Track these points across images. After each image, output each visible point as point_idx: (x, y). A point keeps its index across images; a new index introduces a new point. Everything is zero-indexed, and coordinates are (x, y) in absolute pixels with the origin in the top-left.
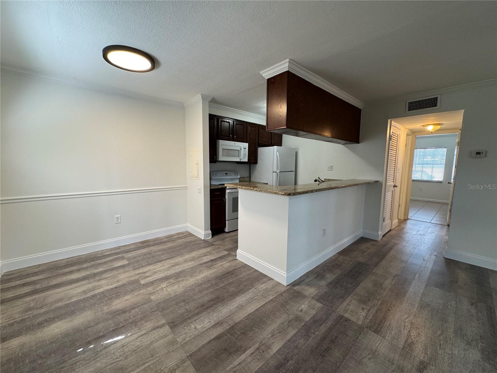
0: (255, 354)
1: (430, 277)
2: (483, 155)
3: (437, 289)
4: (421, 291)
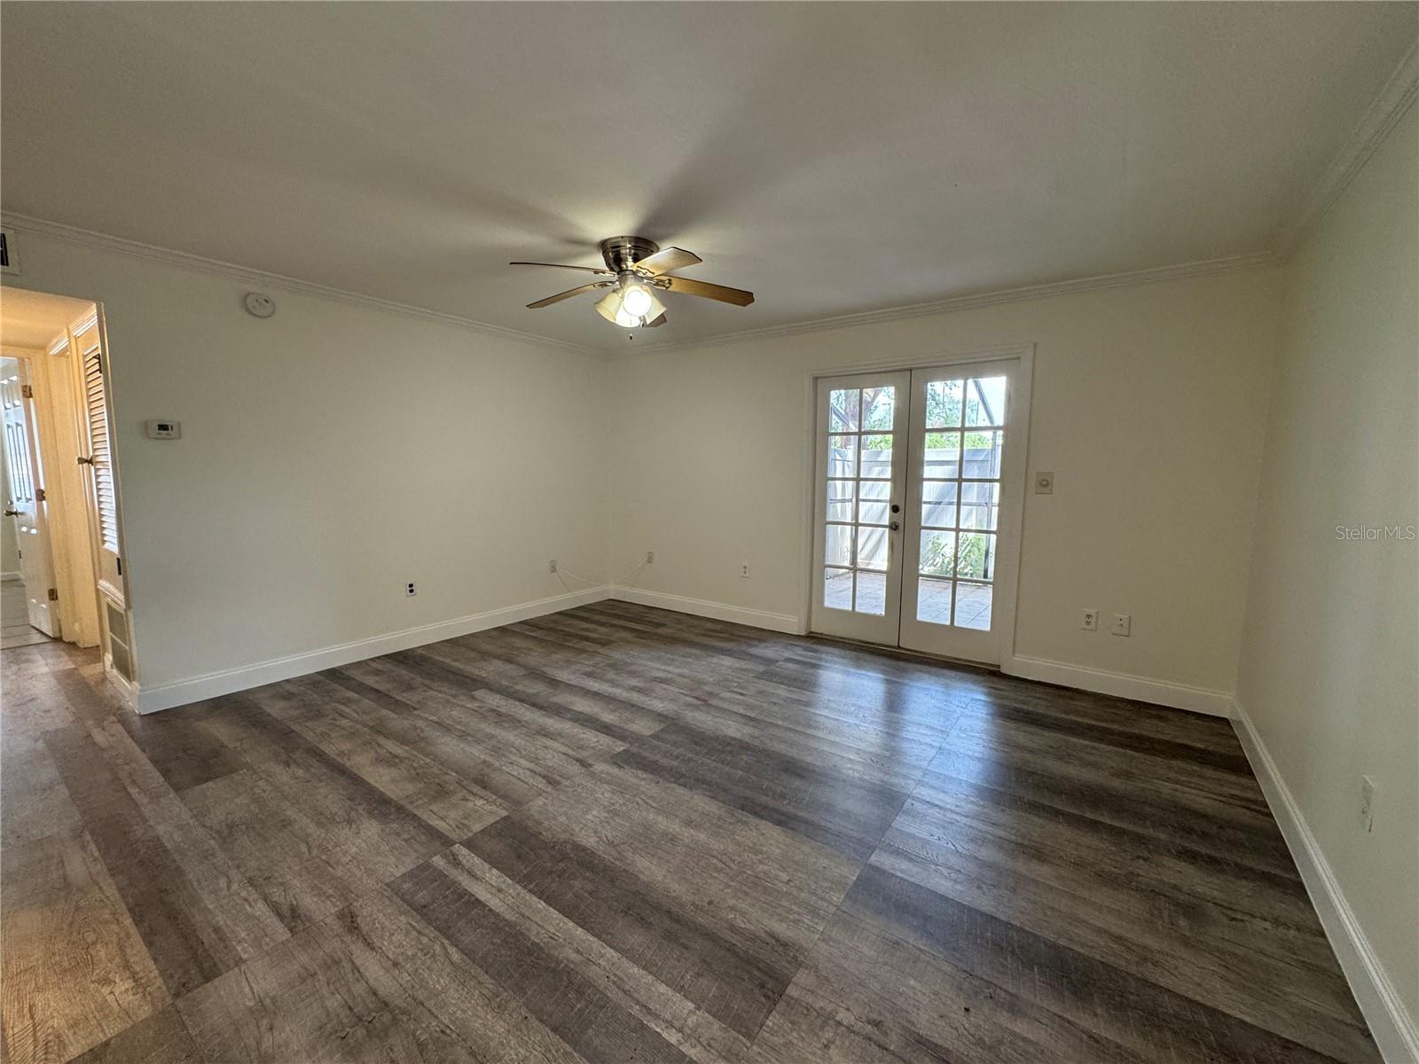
1: (166, 773)
2: (173, 433)
3: (210, 784)
4: (186, 815)
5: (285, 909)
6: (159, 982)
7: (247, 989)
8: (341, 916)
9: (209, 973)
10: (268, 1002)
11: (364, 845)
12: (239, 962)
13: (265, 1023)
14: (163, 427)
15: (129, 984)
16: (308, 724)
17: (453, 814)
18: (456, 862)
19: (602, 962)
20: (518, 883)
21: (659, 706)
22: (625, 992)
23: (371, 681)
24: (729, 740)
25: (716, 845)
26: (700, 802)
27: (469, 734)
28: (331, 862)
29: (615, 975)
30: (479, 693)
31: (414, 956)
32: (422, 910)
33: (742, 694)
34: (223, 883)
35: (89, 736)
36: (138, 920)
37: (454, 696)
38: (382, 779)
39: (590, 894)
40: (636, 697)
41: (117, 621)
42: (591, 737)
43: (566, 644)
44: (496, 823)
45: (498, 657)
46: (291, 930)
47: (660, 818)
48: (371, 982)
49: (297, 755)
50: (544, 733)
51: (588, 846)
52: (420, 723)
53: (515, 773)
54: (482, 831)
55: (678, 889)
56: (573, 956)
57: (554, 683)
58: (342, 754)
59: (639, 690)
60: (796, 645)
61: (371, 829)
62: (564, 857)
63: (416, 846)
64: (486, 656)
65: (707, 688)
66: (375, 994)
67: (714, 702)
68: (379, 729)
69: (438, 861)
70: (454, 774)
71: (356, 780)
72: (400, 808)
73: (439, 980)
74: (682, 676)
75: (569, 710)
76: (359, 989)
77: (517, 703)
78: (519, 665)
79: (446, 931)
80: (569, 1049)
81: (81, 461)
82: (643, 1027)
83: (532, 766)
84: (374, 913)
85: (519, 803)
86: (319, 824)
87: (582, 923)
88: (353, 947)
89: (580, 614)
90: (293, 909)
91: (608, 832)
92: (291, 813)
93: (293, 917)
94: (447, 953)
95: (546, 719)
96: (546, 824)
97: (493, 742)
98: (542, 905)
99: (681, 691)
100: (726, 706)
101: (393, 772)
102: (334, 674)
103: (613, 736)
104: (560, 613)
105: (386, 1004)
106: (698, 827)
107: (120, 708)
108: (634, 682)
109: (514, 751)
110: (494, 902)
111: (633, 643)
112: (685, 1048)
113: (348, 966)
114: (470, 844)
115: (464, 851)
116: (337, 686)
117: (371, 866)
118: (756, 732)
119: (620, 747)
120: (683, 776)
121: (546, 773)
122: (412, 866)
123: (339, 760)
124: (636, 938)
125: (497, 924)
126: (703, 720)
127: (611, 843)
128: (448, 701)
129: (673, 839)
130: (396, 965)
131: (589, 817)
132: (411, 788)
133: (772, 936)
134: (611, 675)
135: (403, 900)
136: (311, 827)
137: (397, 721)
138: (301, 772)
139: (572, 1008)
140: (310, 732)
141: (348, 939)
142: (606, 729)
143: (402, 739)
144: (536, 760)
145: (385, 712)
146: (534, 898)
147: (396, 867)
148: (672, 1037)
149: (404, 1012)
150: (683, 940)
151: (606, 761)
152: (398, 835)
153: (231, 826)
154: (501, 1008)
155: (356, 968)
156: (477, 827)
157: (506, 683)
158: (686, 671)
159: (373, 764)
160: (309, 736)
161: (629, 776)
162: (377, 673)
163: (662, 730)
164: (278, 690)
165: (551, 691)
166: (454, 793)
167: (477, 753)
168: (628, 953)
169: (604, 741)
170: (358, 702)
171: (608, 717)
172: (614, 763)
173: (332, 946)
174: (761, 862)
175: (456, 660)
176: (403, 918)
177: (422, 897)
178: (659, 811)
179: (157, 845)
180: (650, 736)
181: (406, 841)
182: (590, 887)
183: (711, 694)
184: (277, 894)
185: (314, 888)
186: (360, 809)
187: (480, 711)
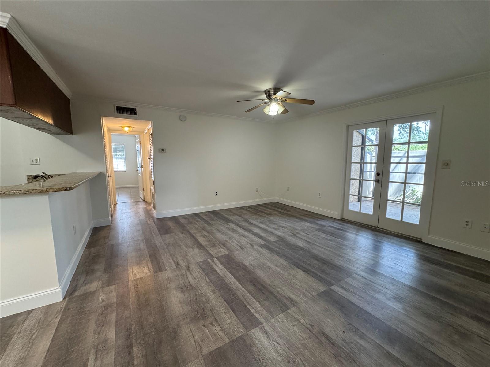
0: (99, 356)
1: (159, 231)
2: (164, 151)
3: (166, 235)
4: (162, 241)
6: (152, 270)
7: (166, 275)
8: (186, 266)
9: (161, 270)
10: (170, 278)
11: (194, 253)
12: (166, 270)
13: (168, 282)
14: (163, 150)
15: (147, 269)
16: (188, 225)
17: (216, 251)
18: (213, 261)
19: (241, 291)
20: (226, 269)
21: (279, 234)
22: (244, 298)
23: (204, 217)
24: (298, 246)
25: (282, 272)
26: (282, 261)
27: (224, 233)
28: (187, 255)
29: (243, 294)
30: (230, 224)
31: (199, 278)
32: (203, 269)
33: (308, 234)
34: (166, 254)
35: (147, 221)
36: (150, 258)
37: (223, 224)
38: (202, 240)
39: (243, 276)
40: (273, 231)
41: (153, 196)
42: (256, 239)
43: (257, 213)
44: (225, 255)
45: (237, 215)
46: (176, 267)
47: (268, 263)
48: (189, 280)
49: (185, 232)
50: (243, 236)
51: (246, 265)
52: (213, 229)
53: (233, 244)
54: (221, 256)
55: (267, 280)
56: (234, 287)
57: (251, 224)
58: (194, 233)
59: (275, 229)
60: (335, 222)
61: (197, 250)
62: (239, 266)
63: (205, 256)
64: (234, 214)
65: (297, 231)
66: (190, 283)
67: (298, 235)
68: (203, 229)
69: (209, 260)
70: (218, 242)
71: (196, 239)
72: (204, 247)
73: (203, 284)
74: (290, 227)
75: (252, 231)
76: (187, 281)
77: (239, 227)
78: (243, 218)
79: (207, 275)
80: (227, 305)
81: (148, 158)
82: (246, 306)
83: (237, 243)
84: (193, 267)
85: (231, 251)
86: (186, 247)
87: (239, 281)
88: (187, 273)
89: (265, 205)
90: (177, 263)
91: (252, 263)
92: (181, 244)
93: (177, 264)
94: (206, 279)
95: (245, 232)
96: (237, 257)
97: (230, 236)
98: (230, 275)
99: (288, 231)
100: (301, 237)
101: (204, 239)
102: (196, 214)
103: (262, 240)
104: (259, 205)
105: (191, 285)
106: (278, 267)
107: (153, 216)
108: (274, 226)
109: (234, 239)
110: (219, 272)
111: (278, 215)
112: (255, 314)
113: (185, 276)
114: (217, 258)
115: (216, 259)
116: (197, 218)
117: (195, 258)
118: (308, 246)
119: (263, 243)
120: (279, 253)
121: (241, 246)
122: (203, 260)
123: (193, 234)
124: (251, 288)
125: (219, 276)
126: (292, 240)
127: (252, 266)
128: (221, 224)
129: (270, 268)
130: (195, 278)
131: (249, 258)
132: (207, 243)
133: (289, 297)
134: (268, 223)
135: (200, 266)
136: (185, 248)
137: (208, 228)
138: (185, 236)
139: (230, 298)
140: (188, 227)
141: (187, 271)
142: (261, 238)
143: (208, 232)
144: (239, 242)
145: (206, 225)
146: (229, 273)
147: (200, 259)
148: (253, 311)
149: (194, 288)
150: (263, 292)
151: (258, 246)
152: (202, 253)
153: (169, 244)
154: (214, 293)
155: (187, 277)
156: (220, 255)
157: (238, 222)
158: (292, 225)
159: (200, 236)
160: (188, 228)
161: (263, 251)
162: (206, 215)
163: (278, 240)
164: (184, 217)
165: (249, 225)
166: (217, 246)
167: (225, 238)
168: (249, 291)
169: (260, 241)
170: (200, 221)
171: (263, 235)
172: (260, 247)
173: (183, 271)
174: (294, 279)
175: (226, 214)
176: (199, 270)
177: (204, 267)
178: (268, 261)
179: (156, 245)
180: (273, 242)
181: (203, 254)
182: (243, 274)
183: (298, 233)
184: (175, 259)
185: (182, 260)
186: (195, 246)
187: (229, 228)
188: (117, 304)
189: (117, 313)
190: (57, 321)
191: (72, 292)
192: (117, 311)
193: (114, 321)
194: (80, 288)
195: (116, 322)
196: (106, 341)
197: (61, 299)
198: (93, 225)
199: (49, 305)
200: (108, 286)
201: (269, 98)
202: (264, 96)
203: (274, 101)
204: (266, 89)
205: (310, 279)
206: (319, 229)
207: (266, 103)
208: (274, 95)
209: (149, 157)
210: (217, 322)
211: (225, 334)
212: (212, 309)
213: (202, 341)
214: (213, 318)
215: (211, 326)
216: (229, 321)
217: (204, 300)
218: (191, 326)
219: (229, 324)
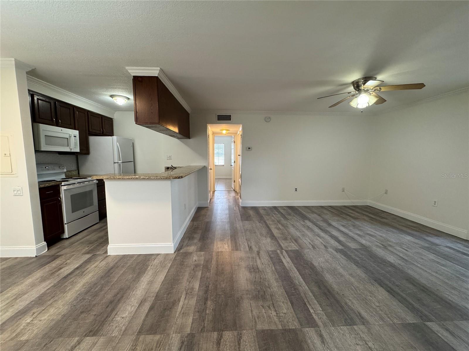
0: (187, 297)
1: (241, 217)
2: (250, 149)
3: (247, 221)
4: (242, 225)
5: (250, 246)
6: (231, 247)
7: (240, 255)
8: (257, 252)
9: (237, 250)
10: (242, 258)
11: (266, 242)
12: (241, 250)
13: (241, 260)
15: (227, 246)
16: (266, 216)
17: (286, 244)
18: (282, 253)
19: (303, 288)
20: (293, 263)
21: (364, 242)
22: (305, 296)
23: (282, 211)
24: (387, 261)
25: (356, 284)
26: (359, 272)
27: (298, 229)
28: (260, 242)
29: (305, 292)
30: (307, 221)
31: (266, 264)
32: (271, 258)
33: (406, 250)
34: (243, 238)
35: (233, 208)
36: (231, 238)
37: (299, 220)
38: (275, 232)
40: (356, 237)
41: (240, 187)
42: (333, 242)
43: (341, 215)
44: (294, 250)
45: (315, 213)
46: (249, 250)
47: (341, 269)
48: (258, 264)
49: (262, 221)
50: (318, 236)
51: (315, 265)
52: (288, 223)
53: (305, 242)
54: (290, 250)
55: (335, 286)
56: (297, 283)
57: (330, 225)
59: (359, 235)
61: (269, 240)
62: (307, 264)
63: (276, 247)
64: (313, 212)
65: (390, 243)
66: (257, 266)
67: (390, 248)
68: (279, 222)
69: (279, 251)
70: (290, 236)
71: (270, 230)
72: (276, 239)
73: (269, 270)
74: (381, 236)
75: (330, 233)
76: (255, 264)
77: (315, 226)
78: (321, 217)
79: (274, 264)
80: (287, 296)
82: (305, 304)
83: (310, 242)
84: (262, 253)
85: (302, 248)
87: (304, 279)
89: (350, 207)
90: (251, 247)
91: (322, 265)
92: (257, 231)
93: (250, 248)
94: (272, 268)
95: (321, 233)
96: (307, 255)
97: (303, 233)
98: (296, 270)
99: (377, 241)
100: (395, 251)
101: (278, 231)
102: (275, 208)
103: (340, 244)
104: (345, 206)
105: (258, 269)
106: (353, 277)
107: (239, 204)
108: (358, 232)
109: (308, 237)
110: (286, 264)
111: (367, 221)
112: (314, 315)
113: (255, 259)
114: (286, 251)
115: (285, 252)
116: (275, 210)
117: (266, 246)
118: (403, 264)
119: (340, 247)
120: (358, 263)
121: (313, 245)
122: (273, 250)
123: (269, 225)
124: (315, 289)
125: (284, 268)
126: (381, 252)
127: (321, 267)
128: (297, 221)
129: (342, 276)
130: (263, 264)
131: (319, 259)
132: (280, 236)
134: (351, 228)
135: (269, 254)
136: (259, 235)
137: (283, 221)
138: (261, 225)
139: (292, 291)
140: (266, 218)
141: (257, 256)
142: (339, 242)
143: (283, 225)
144: (312, 241)
145: (282, 219)
146: (295, 268)
147: (270, 249)
148: (312, 311)
149: (260, 271)
150: (328, 297)
151: (333, 249)
152: (273, 243)
153: (247, 229)
154: (277, 282)
156: (290, 249)
157: (315, 221)
158: (384, 235)
159: (274, 228)
160: (265, 219)
161: (338, 255)
162: (284, 210)
163: (360, 249)
164: (264, 208)
165: (328, 226)
166: (288, 240)
167: (298, 234)
168: (312, 292)
169: (336, 244)
170: (278, 214)
171: (342, 238)
172: (335, 250)
173: (254, 255)
174: (370, 296)
175: (305, 212)
176: (267, 257)
177: (272, 256)
178: (342, 267)
179: (236, 228)
180: (354, 249)
181: (274, 245)
182: (310, 273)
183: (390, 246)
184: (249, 243)
185: (255, 245)
186: (269, 235)
187: (304, 225)
188: (203, 266)
189: (202, 272)
190: (169, 265)
191: (180, 249)
192: (202, 271)
193: (199, 277)
194: (184, 248)
195: (201, 278)
196: (192, 289)
197: (173, 252)
198: (197, 205)
199: (167, 254)
200: (200, 251)
201: (358, 89)
202: (352, 89)
203: (364, 92)
204: (354, 80)
205: (394, 303)
206: (428, 247)
207: (353, 95)
208: (364, 85)
209: (239, 155)
210: (274, 307)
211: (279, 321)
212: (272, 294)
213: (258, 318)
214: (272, 303)
215: (268, 308)
216: (285, 311)
217: (267, 284)
218: (251, 302)
219: (285, 314)
